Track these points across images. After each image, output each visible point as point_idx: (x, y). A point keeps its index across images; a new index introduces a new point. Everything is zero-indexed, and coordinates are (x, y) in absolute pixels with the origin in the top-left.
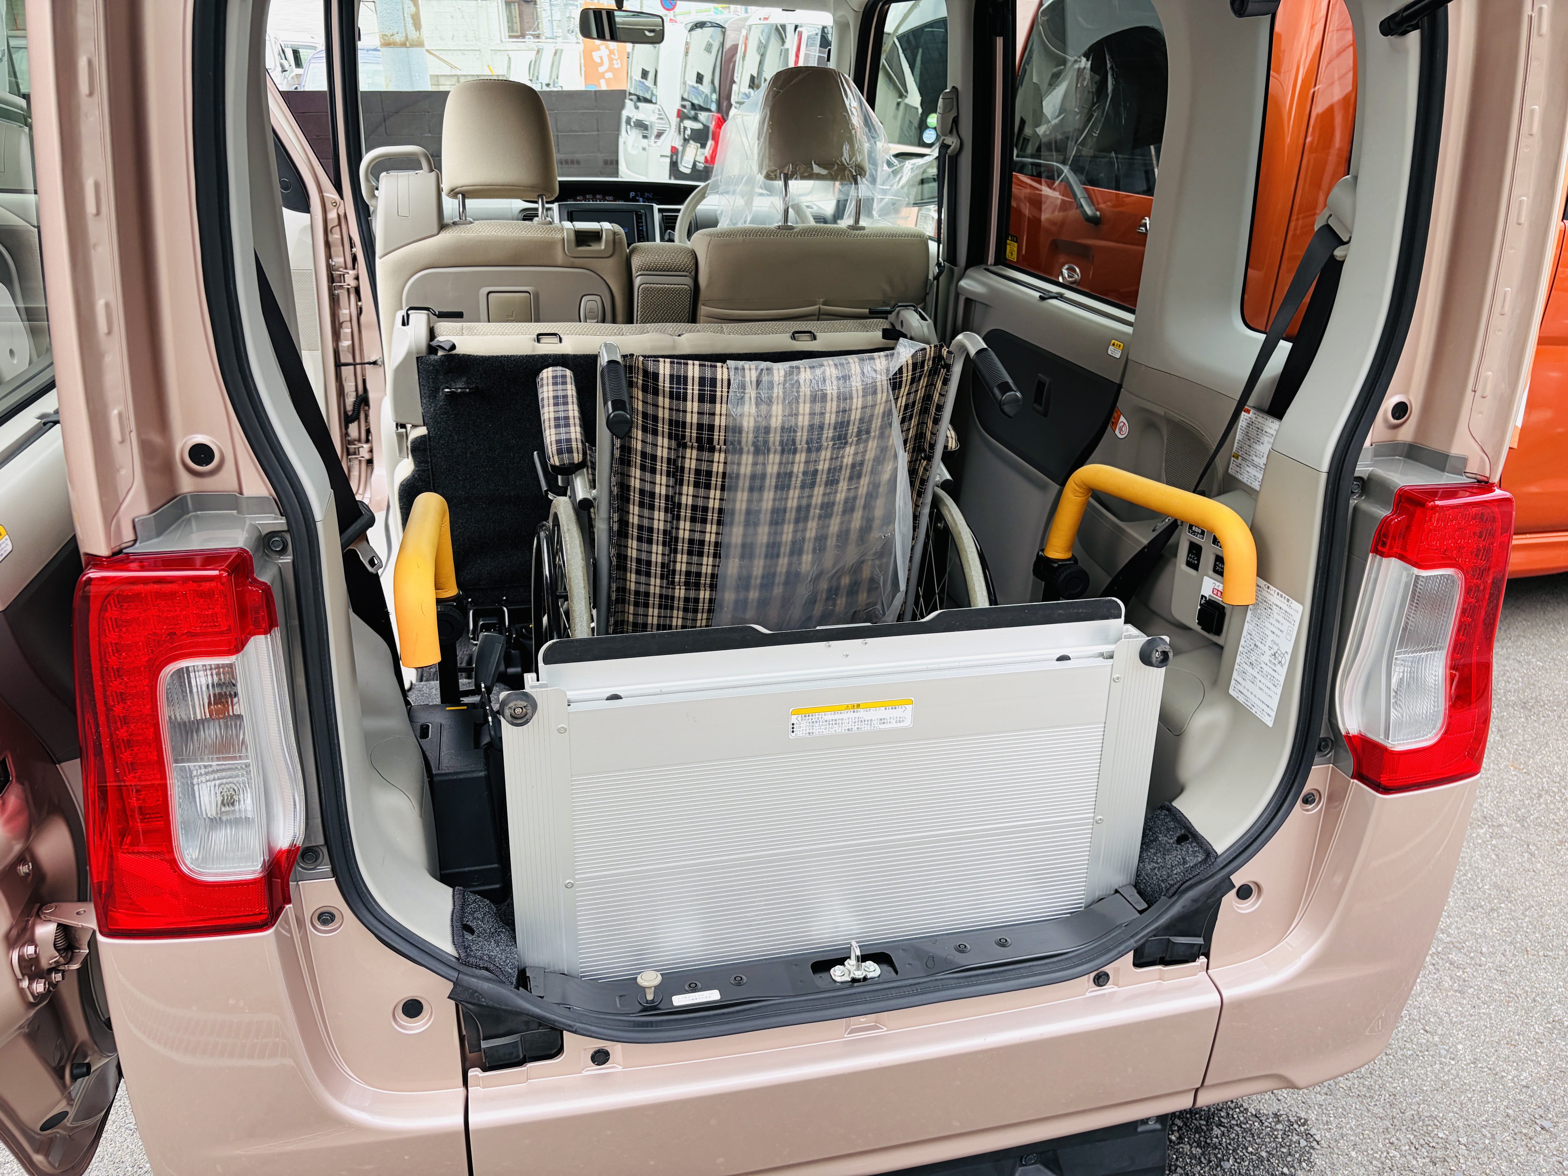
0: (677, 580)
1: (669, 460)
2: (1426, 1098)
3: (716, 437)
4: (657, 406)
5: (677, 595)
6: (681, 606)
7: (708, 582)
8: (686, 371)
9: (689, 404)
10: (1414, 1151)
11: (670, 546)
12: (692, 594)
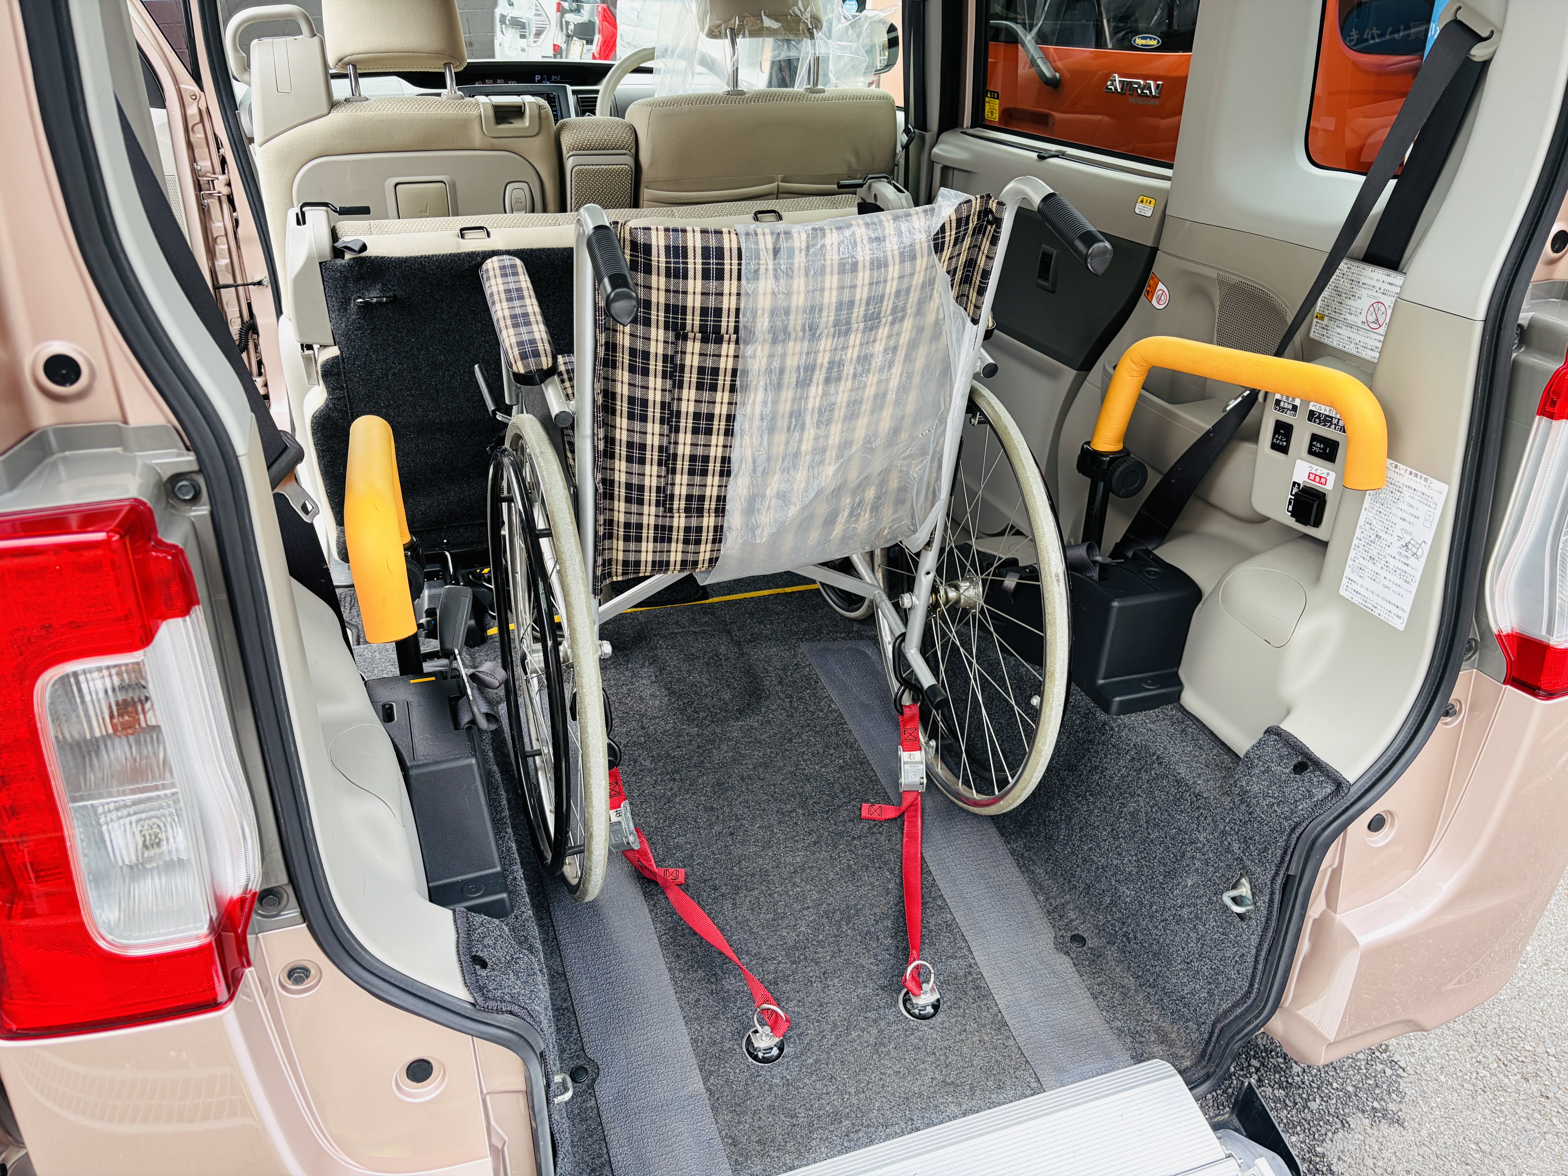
0: (675, 506)
1: (665, 356)
2: (1505, 1008)
3: (724, 324)
4: (650, 288)
5: (675, 524)
6: (681, 537)
7: (713, 506)
8: (685, 240)
9: (690, 282)
10: (1504, 1068)
11: (667, 465)
12: (694, 522)
